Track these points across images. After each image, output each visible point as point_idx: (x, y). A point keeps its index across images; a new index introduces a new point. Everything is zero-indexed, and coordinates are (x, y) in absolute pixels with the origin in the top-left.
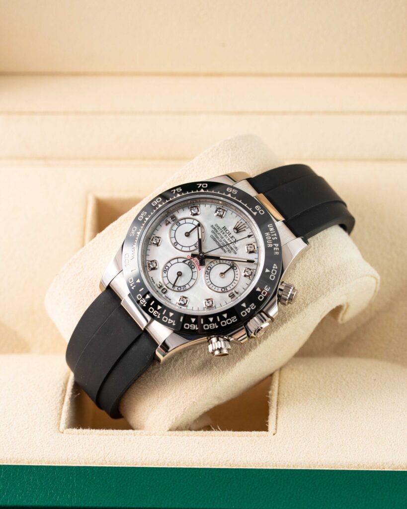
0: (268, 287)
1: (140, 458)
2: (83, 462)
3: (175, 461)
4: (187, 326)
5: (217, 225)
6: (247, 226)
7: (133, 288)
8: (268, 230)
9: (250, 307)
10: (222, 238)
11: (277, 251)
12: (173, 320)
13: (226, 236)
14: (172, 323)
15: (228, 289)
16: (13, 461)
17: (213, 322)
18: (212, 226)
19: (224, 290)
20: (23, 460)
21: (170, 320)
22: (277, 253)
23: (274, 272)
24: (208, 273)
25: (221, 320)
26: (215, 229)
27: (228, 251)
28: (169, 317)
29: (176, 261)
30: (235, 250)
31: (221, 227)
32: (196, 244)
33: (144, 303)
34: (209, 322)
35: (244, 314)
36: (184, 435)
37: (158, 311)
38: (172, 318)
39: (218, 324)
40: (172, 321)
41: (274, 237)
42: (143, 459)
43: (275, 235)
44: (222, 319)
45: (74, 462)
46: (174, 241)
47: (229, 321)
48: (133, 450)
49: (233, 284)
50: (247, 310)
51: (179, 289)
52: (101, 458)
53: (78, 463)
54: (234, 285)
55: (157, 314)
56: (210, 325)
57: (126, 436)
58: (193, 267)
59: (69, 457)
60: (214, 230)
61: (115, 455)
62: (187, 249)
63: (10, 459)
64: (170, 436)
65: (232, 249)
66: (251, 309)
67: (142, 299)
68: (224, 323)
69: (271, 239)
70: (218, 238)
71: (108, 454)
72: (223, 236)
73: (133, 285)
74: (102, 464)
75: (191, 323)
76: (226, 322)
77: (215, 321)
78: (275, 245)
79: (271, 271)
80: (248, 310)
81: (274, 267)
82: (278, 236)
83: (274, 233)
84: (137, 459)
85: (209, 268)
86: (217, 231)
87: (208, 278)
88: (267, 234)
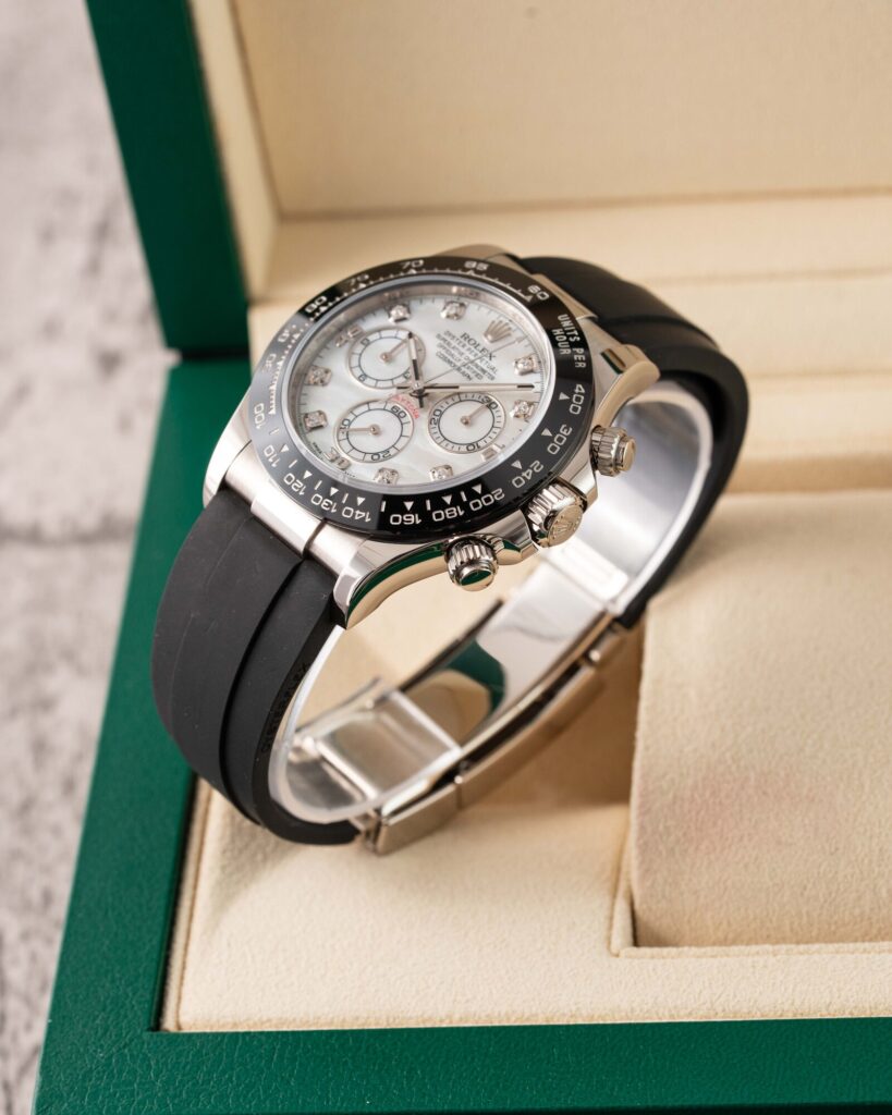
0: (567, 428)
1: (790, 1002)
2: (667, 1014)
3: (867, 1005)
4: (396, 519)
5: (448, 333)
6: (513, 327)
7: (274, 465)
8: (559, 326)
9: (532, 469)
10: (462, 354)
11: (582, 361)
12: (366, 512)
13: (469, 349)
14: (364, 518)
15: (481, 444)
16: (513, 1019)
17: (453, 504)
18: (439, 336)
19: (473, 447)
20: (536, 1015)
21: (358, 512)
22: (582, 365)
23: (578, 399)
24: (435, 421)
25: (469, 499)
26: (445, 340)
27: (477, 375)
28: (356, 507)
29: (365, 408)
30: (492, 373)
31: (458, 334)
32: (407, 372)
33: (300, 489)
34: (444, 506)
35: (518, 482)
36: (884, 951)
37: (330, 498)
38: (363, 508)
39: (465, 506)
40: (364, 514)
41: (573, 336)
42: (798, 1002)
43: (576, 333)
44: (472, 495)
45: (647, 1015)
46: (358, 372)
47: (488, 500)
48: (774, 984)
49: (491, 434)
50: (524, 474)
51: (376, 457)
52: (704, 1004)
53: (655, 1016)
54: (494, 436)
55: (330, 506)
56: (447, 511)
57: (756, 958)
58: (402, 415)
59: (635, 1005)
60: (442, 342)
61: (735, 996)
62: (389, 384)
63: (507, 1014)
64: (853, 953)
65: (484, 371)
66: (534, 472)
67: (295, 481)
68: (476, 505)
69: (567, 340)
70: (452, 355)
71: (720, 997)
72: (463, 350)
73: (275, 459)
74: (706, 1017)
75: (403, 511)
76: (482, 503)
77: (456, 501)
78: (578, 350)
79: (571, 397)
80: (528, 474)
81: (577, 391)
82: (581, 334)
83: (572, 331)
84: (783, 1003)
85: (438, 413)
86: (449, 344)
87: (436, 430)
88: (558, 332)
